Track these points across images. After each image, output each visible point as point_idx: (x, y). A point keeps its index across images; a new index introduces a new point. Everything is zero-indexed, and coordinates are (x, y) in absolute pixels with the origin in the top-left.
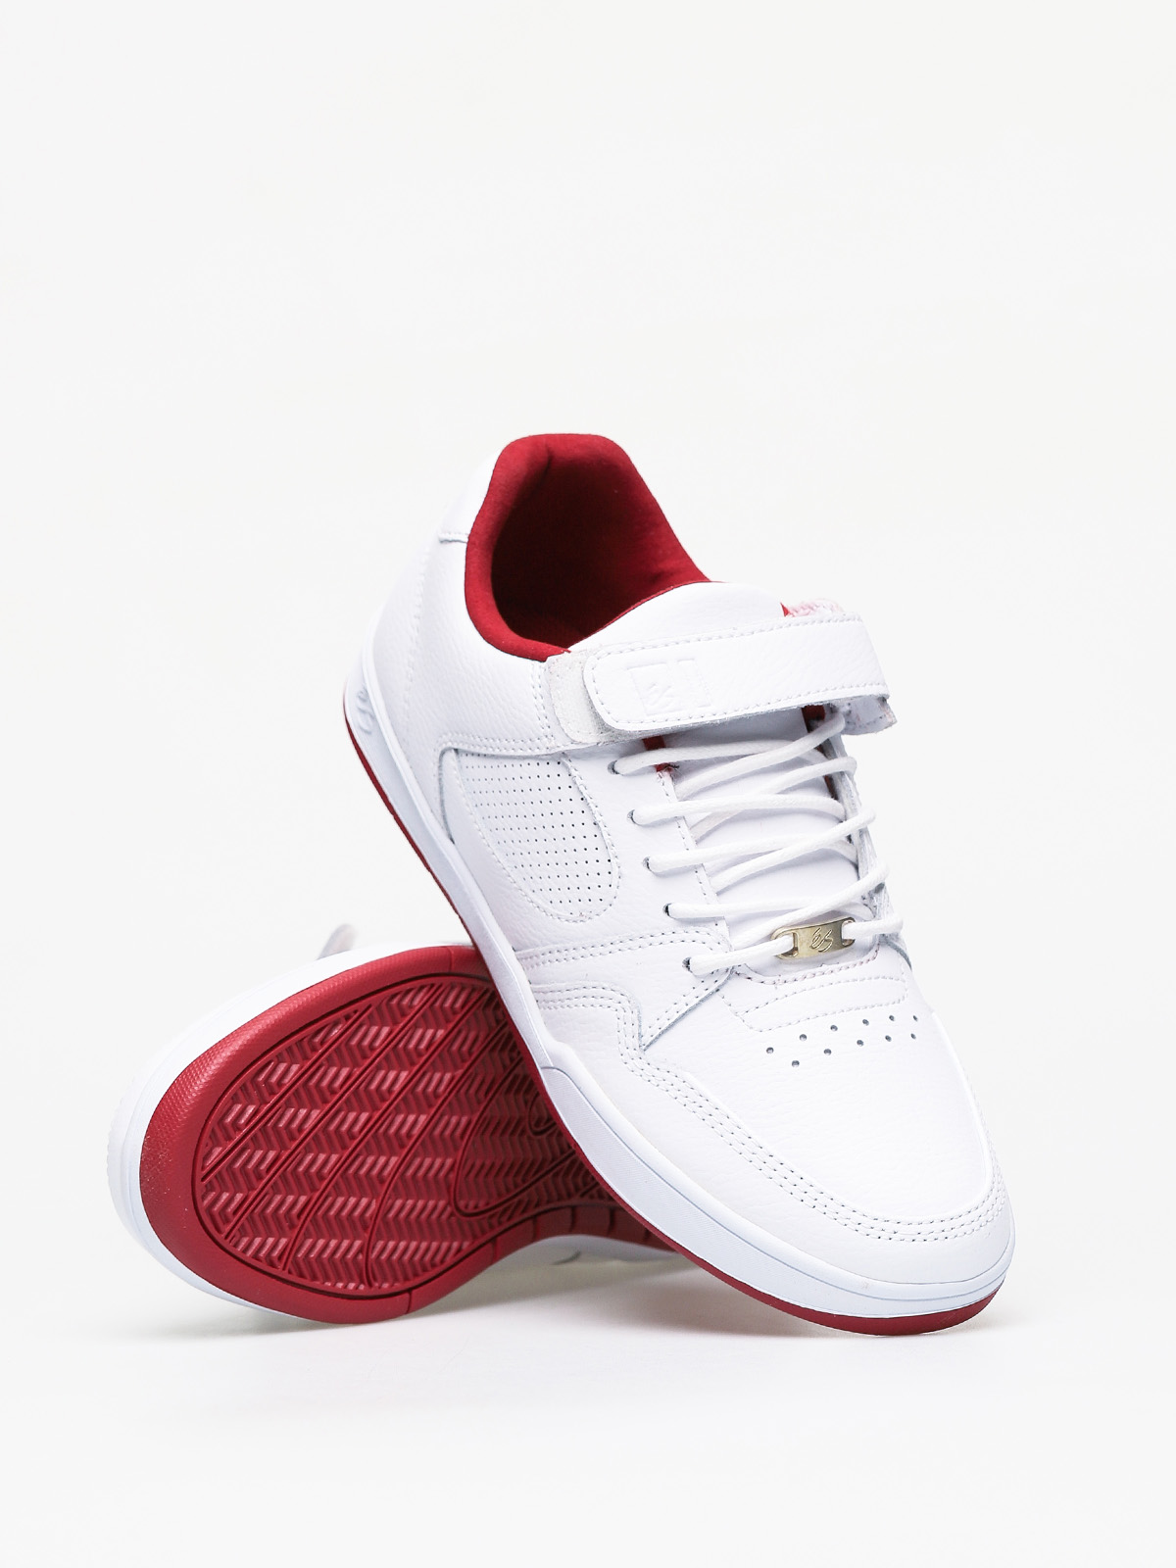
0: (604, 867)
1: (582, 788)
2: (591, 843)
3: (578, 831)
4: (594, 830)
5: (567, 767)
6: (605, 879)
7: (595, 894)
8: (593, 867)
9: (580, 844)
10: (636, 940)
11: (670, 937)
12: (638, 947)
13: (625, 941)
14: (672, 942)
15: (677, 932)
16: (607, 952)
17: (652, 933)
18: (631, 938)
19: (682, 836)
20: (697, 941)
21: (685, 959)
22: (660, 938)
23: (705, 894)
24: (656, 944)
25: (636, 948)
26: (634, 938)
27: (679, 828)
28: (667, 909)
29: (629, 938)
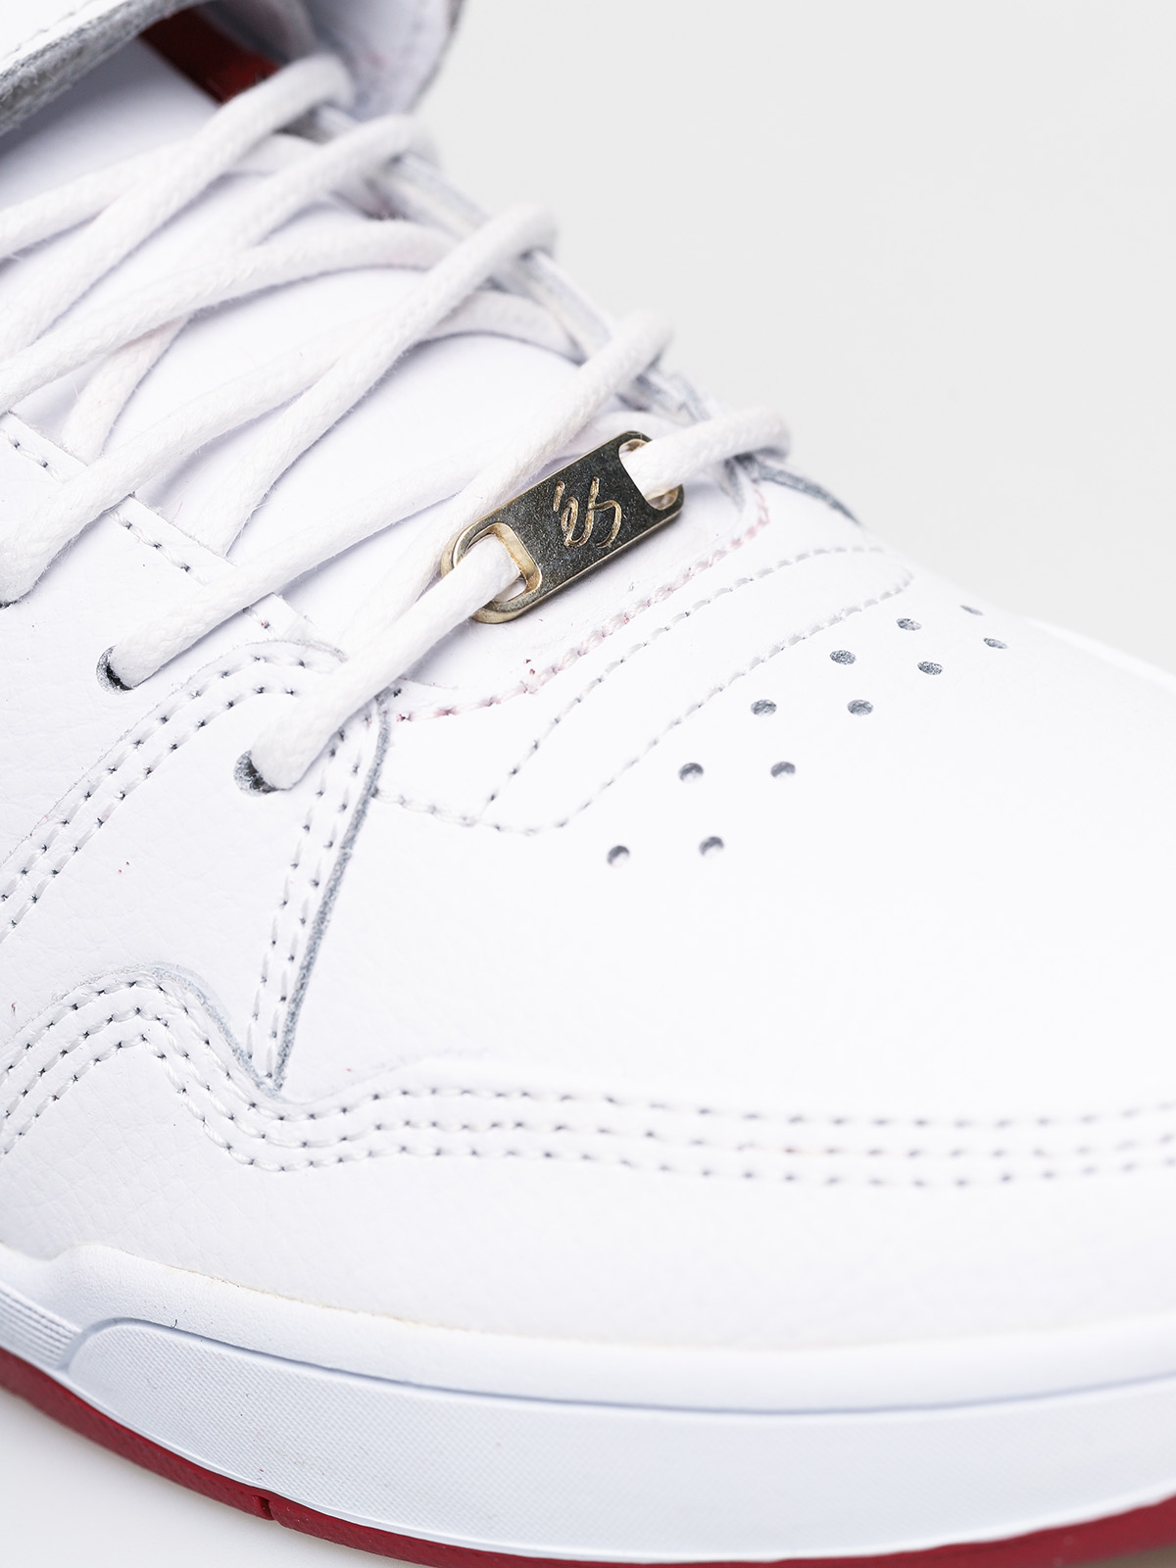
10: (78, 812)
11: (163, 735)
12: (96, 826)
13: (51, 837)
14: (175, 747)
15: (172, 711)
16: (25, 906)
17: (110, 762)
18: (63, 818)
19: (38, 462)
20: (240, 698)
21: (239, 766)
22: (137, 760)
23: (187, 569)
24: (138, 782)
25: (90, 831)
26: (73, 812)
27: (17, 445)
28: (110, 672)
29: (57, 820)
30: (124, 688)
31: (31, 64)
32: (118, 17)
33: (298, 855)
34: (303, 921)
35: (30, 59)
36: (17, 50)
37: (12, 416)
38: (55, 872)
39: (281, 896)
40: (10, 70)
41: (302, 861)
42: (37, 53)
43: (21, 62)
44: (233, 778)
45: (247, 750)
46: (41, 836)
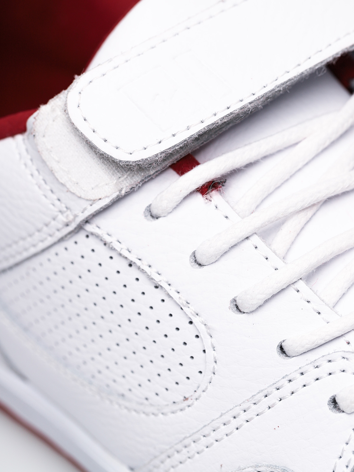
0: (188, 332)
1: (125, 253)
2: (162, 310)
3: (142, 304)
4: (159, 294)
5: (97, 236)
6: (195, 346)
7: (191, 369)
8: (176, 339)
9: (149, 318)
10: (261, 402)
11: (300, 380)
12: (267, 409)
13: (249, 408)
14: (305, 386)
15: (306, 372)
16: (233, 431)
17: (277, 385)
18: (254, 402)
19: (264, 256)
20: (334, 373)
21: (330, 400)
22: (288, 387)
23: (319, 313)
24: (287, 396)
25: (264, 411)
26: (259, 401)
27: (256, 248)
28: (281, 348)
29: (252, 402)
30: (287, 356)
31: (281, 86)
32: (317, 67)
33: (349, 440)
34: (347, 467)
35: (281, 85)
36: (276, 80)
37: (256, 235)
38: (247, 421)
39: (340, 454)
40: (273, 89)
41: (350, 443)
42: (284, 82)
43: (277, 86)
44: (327, 404)
45: (335, 394)
46: (244, 406)
